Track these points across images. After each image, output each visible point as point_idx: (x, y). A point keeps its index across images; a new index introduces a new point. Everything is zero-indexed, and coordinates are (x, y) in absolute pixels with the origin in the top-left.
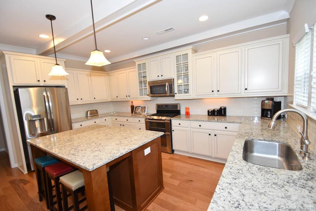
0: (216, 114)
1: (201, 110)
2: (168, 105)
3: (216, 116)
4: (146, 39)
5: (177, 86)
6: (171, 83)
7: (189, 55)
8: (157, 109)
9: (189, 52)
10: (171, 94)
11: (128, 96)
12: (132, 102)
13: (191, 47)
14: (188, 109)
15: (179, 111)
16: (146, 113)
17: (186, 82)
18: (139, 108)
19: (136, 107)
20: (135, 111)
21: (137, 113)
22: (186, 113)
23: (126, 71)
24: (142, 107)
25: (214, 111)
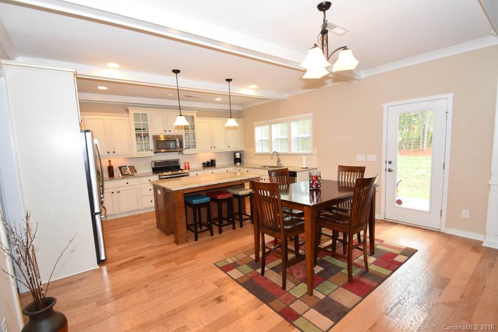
0: (210, 165)
4: (171, 95)
5: (186, 142)
6: (180, 139)
7: (195, 118)
8: (153, 166)
9: (195, 115)
10: (181, 150)
11: (111, 152)
12: (110, 161)
13: (197, 112)
14: (188, 163)
15: (179, 166)
16: (138, 173)
17: (193, 139)
18: (127, 169)
19: (120, 168)
20: (121, 173)
21: (127, 175)
22: (186, 167)
23: (107, 117)
24: (129, 167)
25: (208, 163)
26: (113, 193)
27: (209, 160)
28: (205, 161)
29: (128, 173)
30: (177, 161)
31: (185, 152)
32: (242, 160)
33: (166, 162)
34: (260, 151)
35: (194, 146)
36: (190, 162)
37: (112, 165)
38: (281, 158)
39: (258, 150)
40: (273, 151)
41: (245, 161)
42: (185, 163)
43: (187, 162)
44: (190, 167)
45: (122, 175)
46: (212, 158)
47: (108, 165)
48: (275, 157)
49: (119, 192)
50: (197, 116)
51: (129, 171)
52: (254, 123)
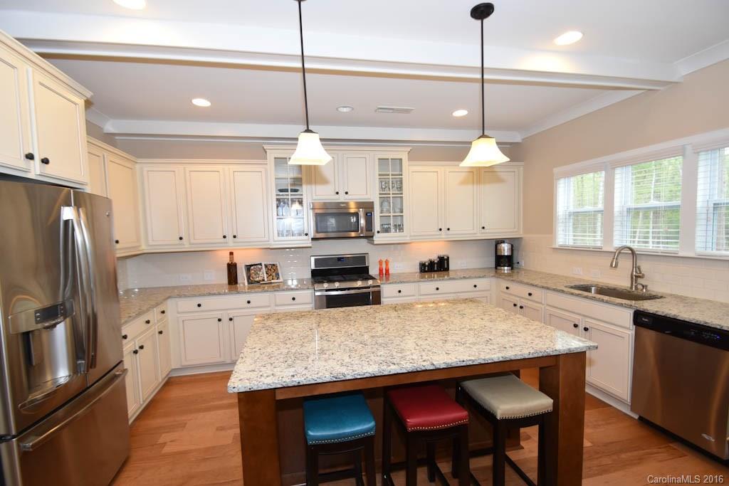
0: (436, 269)
1: (404, 265)
2: (342, 258)
3: (435, 271)
4: (345, 110)
5: (381, 216)
6: (368, 210)
7: (405, 163)
8: (313, 267)
9: (405, 157)
10: (369, 234)
11: (230, 237)
12: (231, 254)
13: (409, 149)
14: (387, 262)
15: (367, 268)
16: (281, 280)
17: (398, 210)
18: (260, 269)
19: (248, 268)
20: (249, 278)
21: (258, 282)
22: (381, 270)
23: (226, 167)
24: (266, 266)
25: (432, 263)
26: (220, 320)
27: (434, 258)
28: (426, 259)
29: (260, 279)
30: (362, 258)
31: (378, 238)
32: (515, 261)
33: (339, 259)
34: (570, 242)
35: (400, 228)
36: (390, 260)
37: (235, 261)
38: (645, 266)
39: (564, 236)
40: (617, 243)
41: (523, 263)
42: (380, 262)
43: (384, 260)
44: (390, 272)
45: (249, 283)
46: (443, 253)
47: (228, 261)
48: (626, 264)
49: (231, 319)
50: (410, 159)
51: (263, 274)
52: (556, 170)
